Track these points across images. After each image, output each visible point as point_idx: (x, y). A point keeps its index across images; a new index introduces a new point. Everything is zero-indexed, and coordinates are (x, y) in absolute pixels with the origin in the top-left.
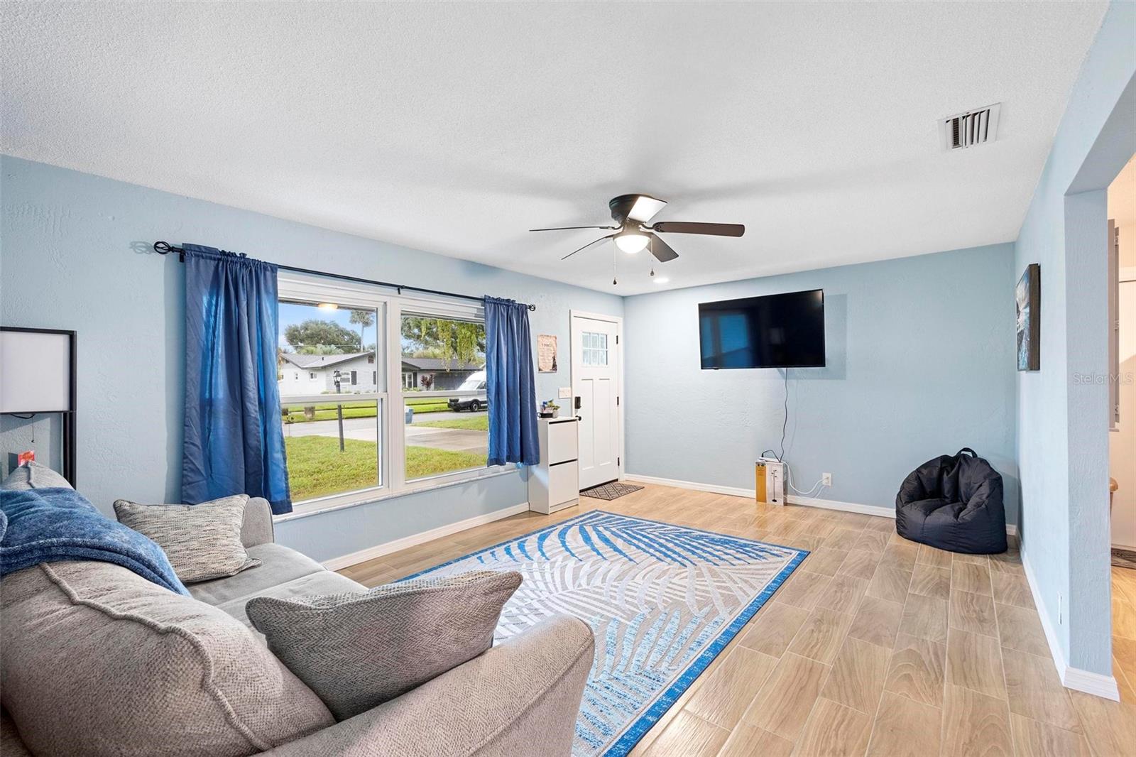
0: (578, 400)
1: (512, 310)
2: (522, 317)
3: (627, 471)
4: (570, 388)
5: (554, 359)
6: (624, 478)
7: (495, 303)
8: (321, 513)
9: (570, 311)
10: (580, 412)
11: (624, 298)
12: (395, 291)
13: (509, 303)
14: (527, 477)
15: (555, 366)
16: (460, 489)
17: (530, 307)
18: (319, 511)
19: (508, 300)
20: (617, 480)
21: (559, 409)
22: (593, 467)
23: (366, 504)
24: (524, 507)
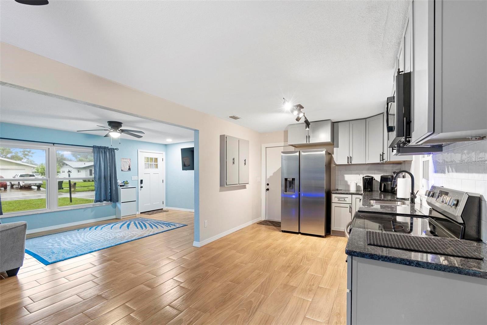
0: (142, 181)
1: (107, 150)
2: (112, 152)
3: (167, 205)
4: (137, 177)
5: (129, 167)
6: (165, 208)
7: (98, 148)
8: (18, 216)
9: (138, 150)
10: (142, 185)
11: (166, 145)
12: (52, 145)
13: (105, 148)
14: (115, 207)
15: (129, 169)
16: (83, 210)
17: (116, 149)
18: (17, 215)
19: (105, 147)
20: (162, 209)
21: (129, 184)
22: (150, 204)
23: (38, 214)
24: (114, 217)
